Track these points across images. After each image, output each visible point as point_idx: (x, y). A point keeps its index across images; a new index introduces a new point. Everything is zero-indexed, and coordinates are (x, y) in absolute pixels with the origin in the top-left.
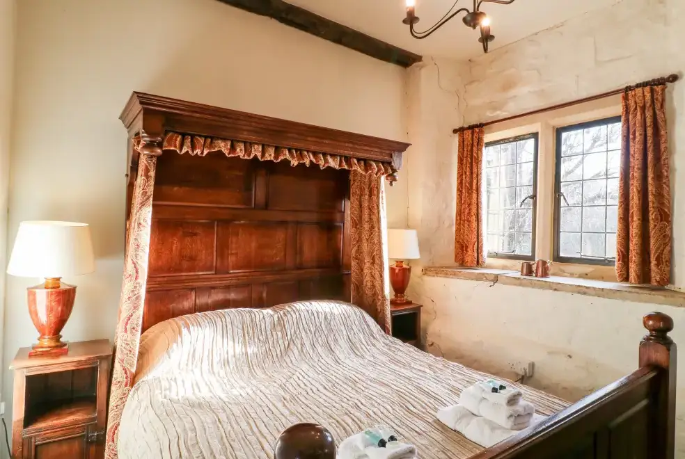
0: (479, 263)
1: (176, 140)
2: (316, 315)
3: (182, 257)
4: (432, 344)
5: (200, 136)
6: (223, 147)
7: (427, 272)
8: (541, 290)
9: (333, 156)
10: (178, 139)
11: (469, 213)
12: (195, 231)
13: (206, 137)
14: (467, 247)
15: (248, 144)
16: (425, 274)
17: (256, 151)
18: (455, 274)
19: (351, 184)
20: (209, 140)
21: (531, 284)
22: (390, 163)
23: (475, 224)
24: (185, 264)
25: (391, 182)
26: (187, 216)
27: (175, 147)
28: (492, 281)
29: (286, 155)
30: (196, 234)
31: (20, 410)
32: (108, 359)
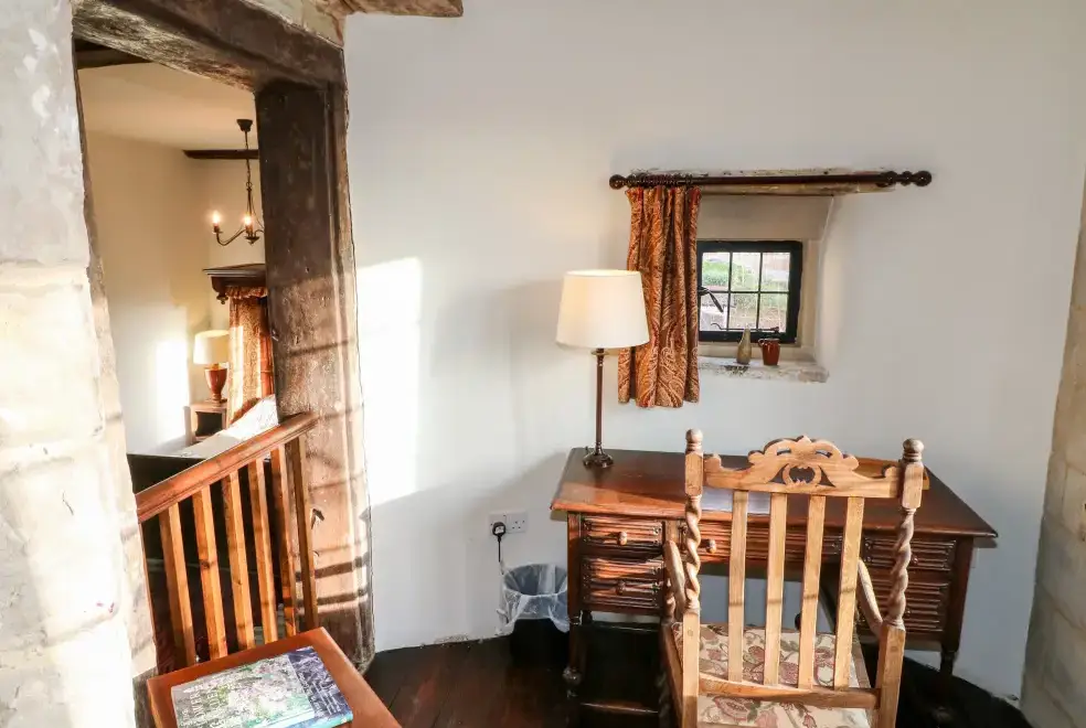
31: (194, 428)
32: (227, 410)
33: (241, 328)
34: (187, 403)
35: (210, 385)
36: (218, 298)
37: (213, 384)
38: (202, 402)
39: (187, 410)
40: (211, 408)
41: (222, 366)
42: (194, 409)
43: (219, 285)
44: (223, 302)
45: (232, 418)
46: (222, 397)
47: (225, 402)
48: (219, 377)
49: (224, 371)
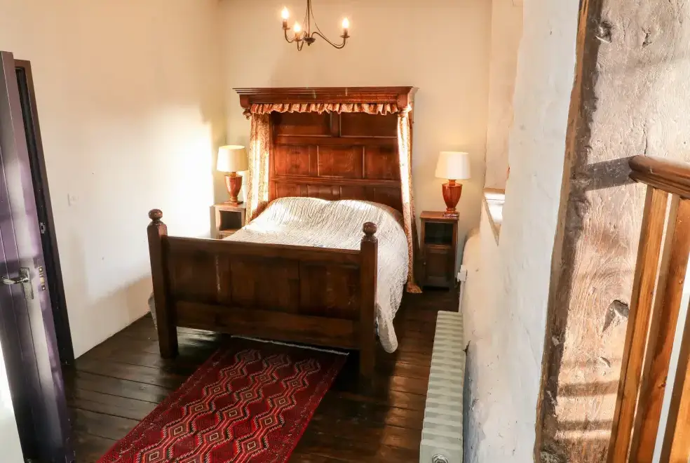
1: (255, 108)
3: (292, 166)
5: (267, 103)
6: (276, 107)
9: (347, 104)
10: (257, 107)
12: (298, 151)
13: (270, 104)
15: (291, 104)
20: (272, 105)
22: (396, 104)
24: (294, 170)
27: (255, 111)
31: (218, 223)
32: (245, 210)
33: (259, 142)
34: (211, 203)
35: (230, 190)
36: (245, 113)
37: (232, 188)
38: (223, 204)
39: (213, 210)
40: (231, 208)
41: (240, 173)
42: (219, 208)
43: (246, 102)
44: (248, 117)
45: (251, 216)
46: (239, 200)
47: (242, 203)
48: (237, 182)
49: (240, 179)
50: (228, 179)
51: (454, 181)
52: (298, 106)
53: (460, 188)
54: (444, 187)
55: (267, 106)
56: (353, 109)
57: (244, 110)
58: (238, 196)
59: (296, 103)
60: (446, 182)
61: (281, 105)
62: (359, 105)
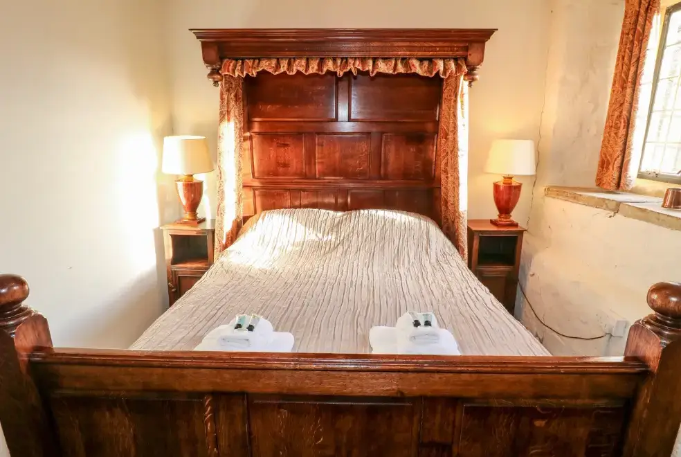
0: (618, 186)
1: (229, 66)
2: (374, 222)
3: (278, 164)
4: (533, 275)
5: (249, 59)
6: (266, 65)
7: (549, 192)
8: (669, 229)
9: (385, 59)
10: (231, 64)
11: (620, 116)
12: (286, 143)
13: (254, 59)
14: (609, 163)
15: (292, 60)
16: (546, 195)
17: (299, 66)
18: (575, 198)
19: (444, 88)
20: (257, 61)
21: (659, 219)
22: (465, 59)
23: (622, 132)
24: (281, 170)
25: (470, 83)
26: (279, 130)
27: (229, 71)
28: (613, 210)
29: (329, 65)
30: (287, 145)
31: (169, 254)
32: (213, 232)
35: (184, 202)
36: (211, 75)
37: (188, 199)
38: (174, 223)
39: (158, 234)
40: (187, 230)
41: (198, 177)
42: (167, 231)
43: (213, 54)
44: (216, 83)
45: (224, 242)
46: (200, 216)
47: (203, 220)
48: (194, 191)
49: (200, 185)
50: (180, 185)
51: (511, 178)
52: (303, 62)
53: (519, 188)
54: (496, 187)
55: (249, 62)
56: (395, 68)
57: (208, 70)
58: (198, 211)
59: (300, 58)
60: (500, 180)
61: (274, 62)
62: (405, 60)
